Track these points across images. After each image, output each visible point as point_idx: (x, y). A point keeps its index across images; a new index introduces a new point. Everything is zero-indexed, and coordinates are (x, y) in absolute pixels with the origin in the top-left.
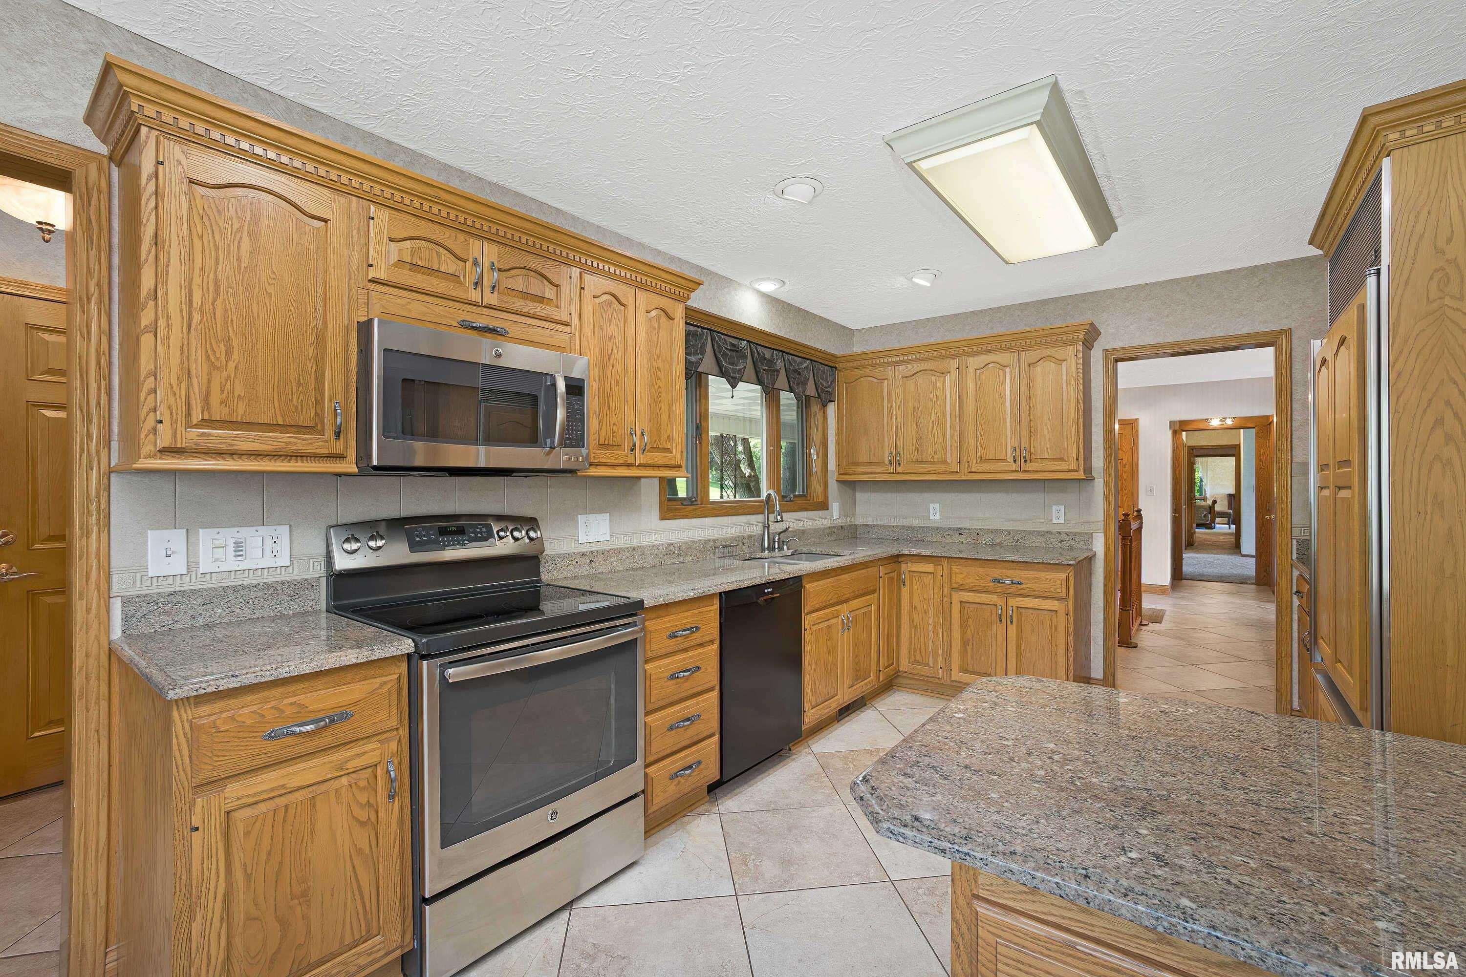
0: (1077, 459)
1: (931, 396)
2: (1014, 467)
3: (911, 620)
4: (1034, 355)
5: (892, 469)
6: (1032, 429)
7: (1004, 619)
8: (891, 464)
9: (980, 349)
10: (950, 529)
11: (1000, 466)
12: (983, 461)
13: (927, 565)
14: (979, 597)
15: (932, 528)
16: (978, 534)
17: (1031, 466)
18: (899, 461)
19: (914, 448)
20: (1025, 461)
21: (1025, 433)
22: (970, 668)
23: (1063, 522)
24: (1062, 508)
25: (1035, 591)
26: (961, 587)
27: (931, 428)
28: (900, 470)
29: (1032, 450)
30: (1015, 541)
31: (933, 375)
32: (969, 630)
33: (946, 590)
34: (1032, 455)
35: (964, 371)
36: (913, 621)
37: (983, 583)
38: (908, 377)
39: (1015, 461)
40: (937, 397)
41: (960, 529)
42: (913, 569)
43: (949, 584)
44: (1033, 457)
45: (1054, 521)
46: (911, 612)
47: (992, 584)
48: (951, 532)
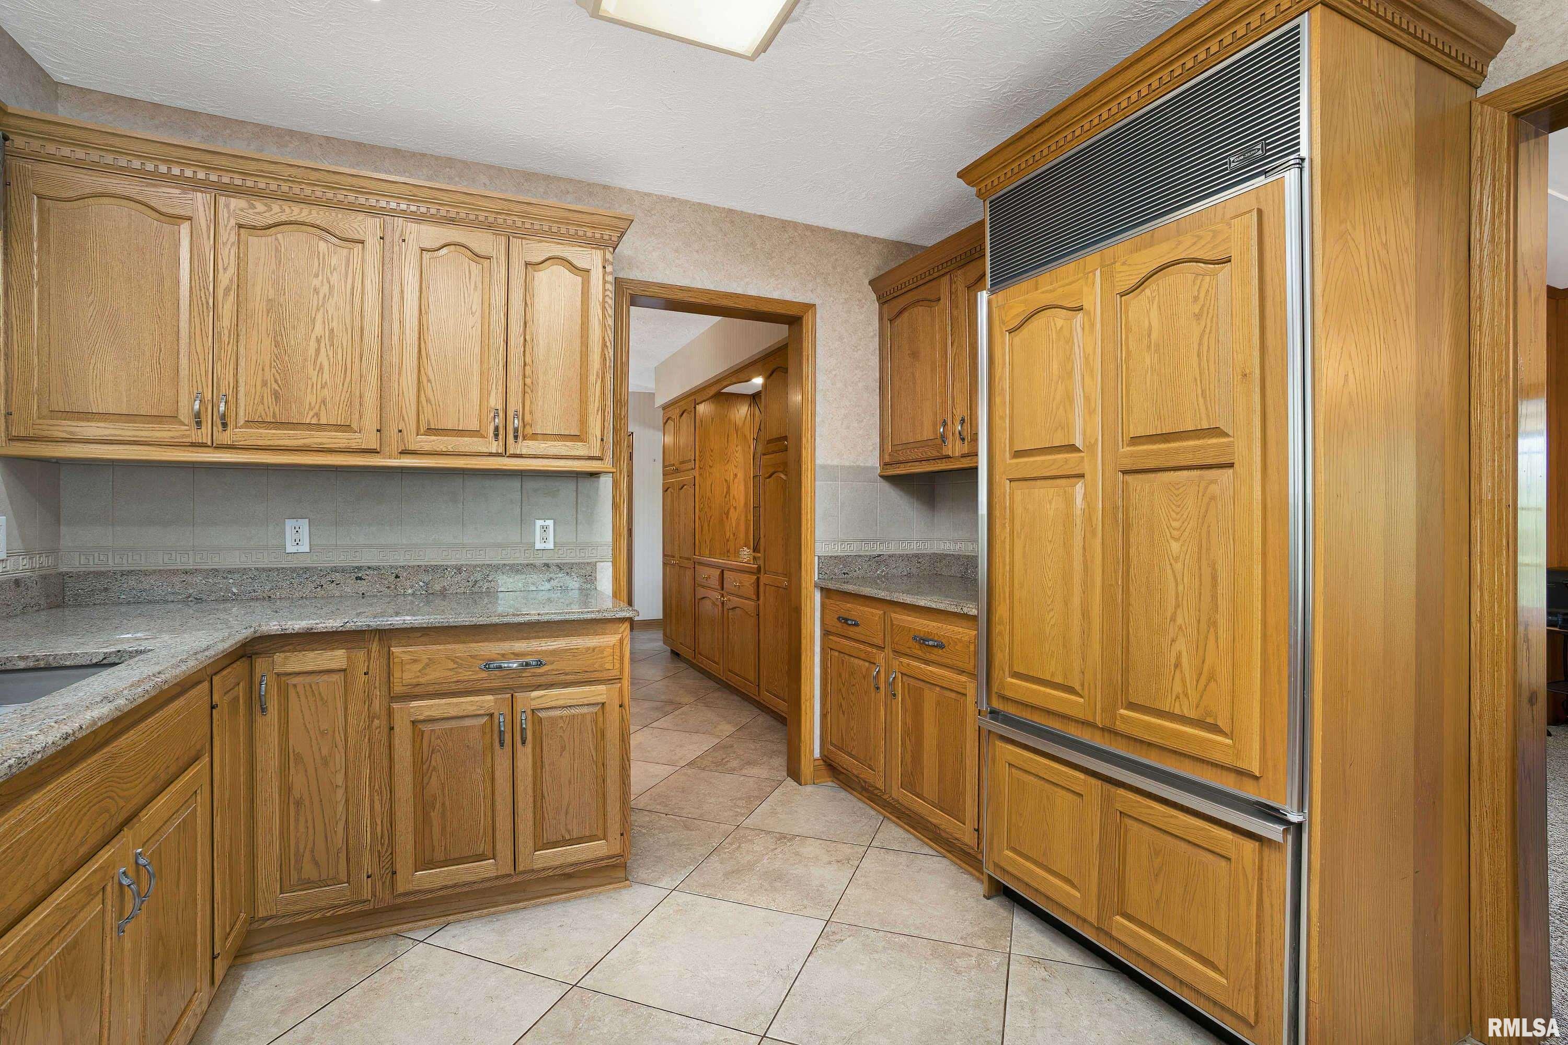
0: (602, 440)
1: (316, 282)
2: (495, 447)
3: (286, 789)
4: (539, 250)
5: (204, 435)
6: (528, 381)
7: (508, 738)
8: (199, 424)
9: (433, 211)
10: (335, 570)
11: (466, 444)
12: (430, 431)
13: (328, 654)
14: (457, 704)
15: (294, 570)
16: (397, 577)
17: (526, 447)
18: (223, 417)
19: (267, 392)
20: (516, 437)
21: (515, 386)
22: (439, 855)
23: (552, 547)
24: (550, 523)
25: (566, 674)
26: (417, 690)
27: (312, 351)
28: (225, 437)
29: (528, 418)
30: (471, 584)
31: (321, 238)
32: (434, 778)
33: (376, 703)
34: (528, 427)
35: (396, 249)
36: (290, 789)
37: (465, 675)
38: (254, 228)
39: (496, 436)
40: (331, 288)
41: (359, 568)
42: (289, 669)
43: (385, 689)
44: (529, 431)
45: (539, 545)
46: (284, 770)
47: (484, 675)
48: (337, 576)
